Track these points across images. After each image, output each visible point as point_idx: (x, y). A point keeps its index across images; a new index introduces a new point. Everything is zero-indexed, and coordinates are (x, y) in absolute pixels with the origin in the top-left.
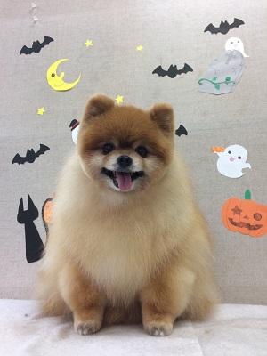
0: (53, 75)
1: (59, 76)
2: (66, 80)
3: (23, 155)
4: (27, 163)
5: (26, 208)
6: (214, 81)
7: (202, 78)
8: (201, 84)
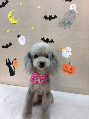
5: (8, 62)
6: (64, 23)
7: (60, 21)
8: (60, 24)
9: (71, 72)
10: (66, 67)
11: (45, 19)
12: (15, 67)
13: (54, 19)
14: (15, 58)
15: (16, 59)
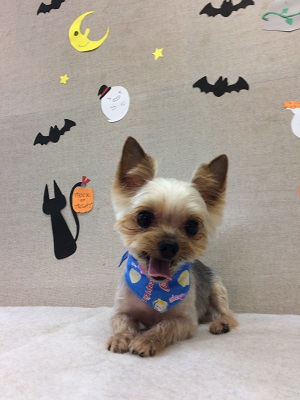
0: (76, 33)
1: (83, 33)
2: (92, 37)
3: (46, 133)
4: (51, 144)
5: (52, 196)
6: (285, 15)
7: (267, 11)
8: (266, 20)
12: (79, 217)
13: (241, 10)
14: (84, 178)
15: (88, 181)
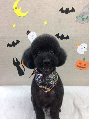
1: (19, 9)
2: (23, 11)
6: (82, 17)
7: (78, 15)
8: (77, 18)
9: (85, 67)
10: (80, 63)
11: (60, 12)
13: (71, 13)
